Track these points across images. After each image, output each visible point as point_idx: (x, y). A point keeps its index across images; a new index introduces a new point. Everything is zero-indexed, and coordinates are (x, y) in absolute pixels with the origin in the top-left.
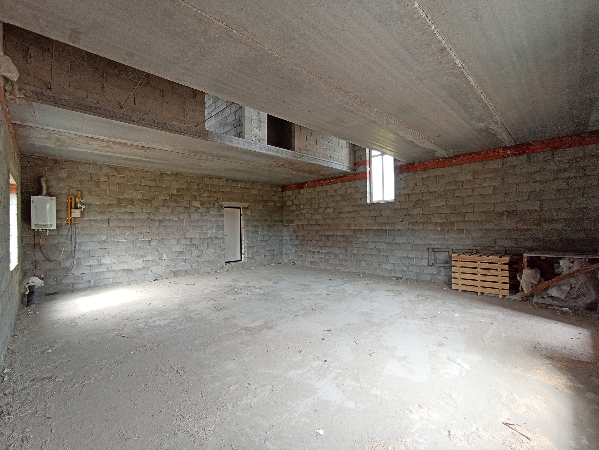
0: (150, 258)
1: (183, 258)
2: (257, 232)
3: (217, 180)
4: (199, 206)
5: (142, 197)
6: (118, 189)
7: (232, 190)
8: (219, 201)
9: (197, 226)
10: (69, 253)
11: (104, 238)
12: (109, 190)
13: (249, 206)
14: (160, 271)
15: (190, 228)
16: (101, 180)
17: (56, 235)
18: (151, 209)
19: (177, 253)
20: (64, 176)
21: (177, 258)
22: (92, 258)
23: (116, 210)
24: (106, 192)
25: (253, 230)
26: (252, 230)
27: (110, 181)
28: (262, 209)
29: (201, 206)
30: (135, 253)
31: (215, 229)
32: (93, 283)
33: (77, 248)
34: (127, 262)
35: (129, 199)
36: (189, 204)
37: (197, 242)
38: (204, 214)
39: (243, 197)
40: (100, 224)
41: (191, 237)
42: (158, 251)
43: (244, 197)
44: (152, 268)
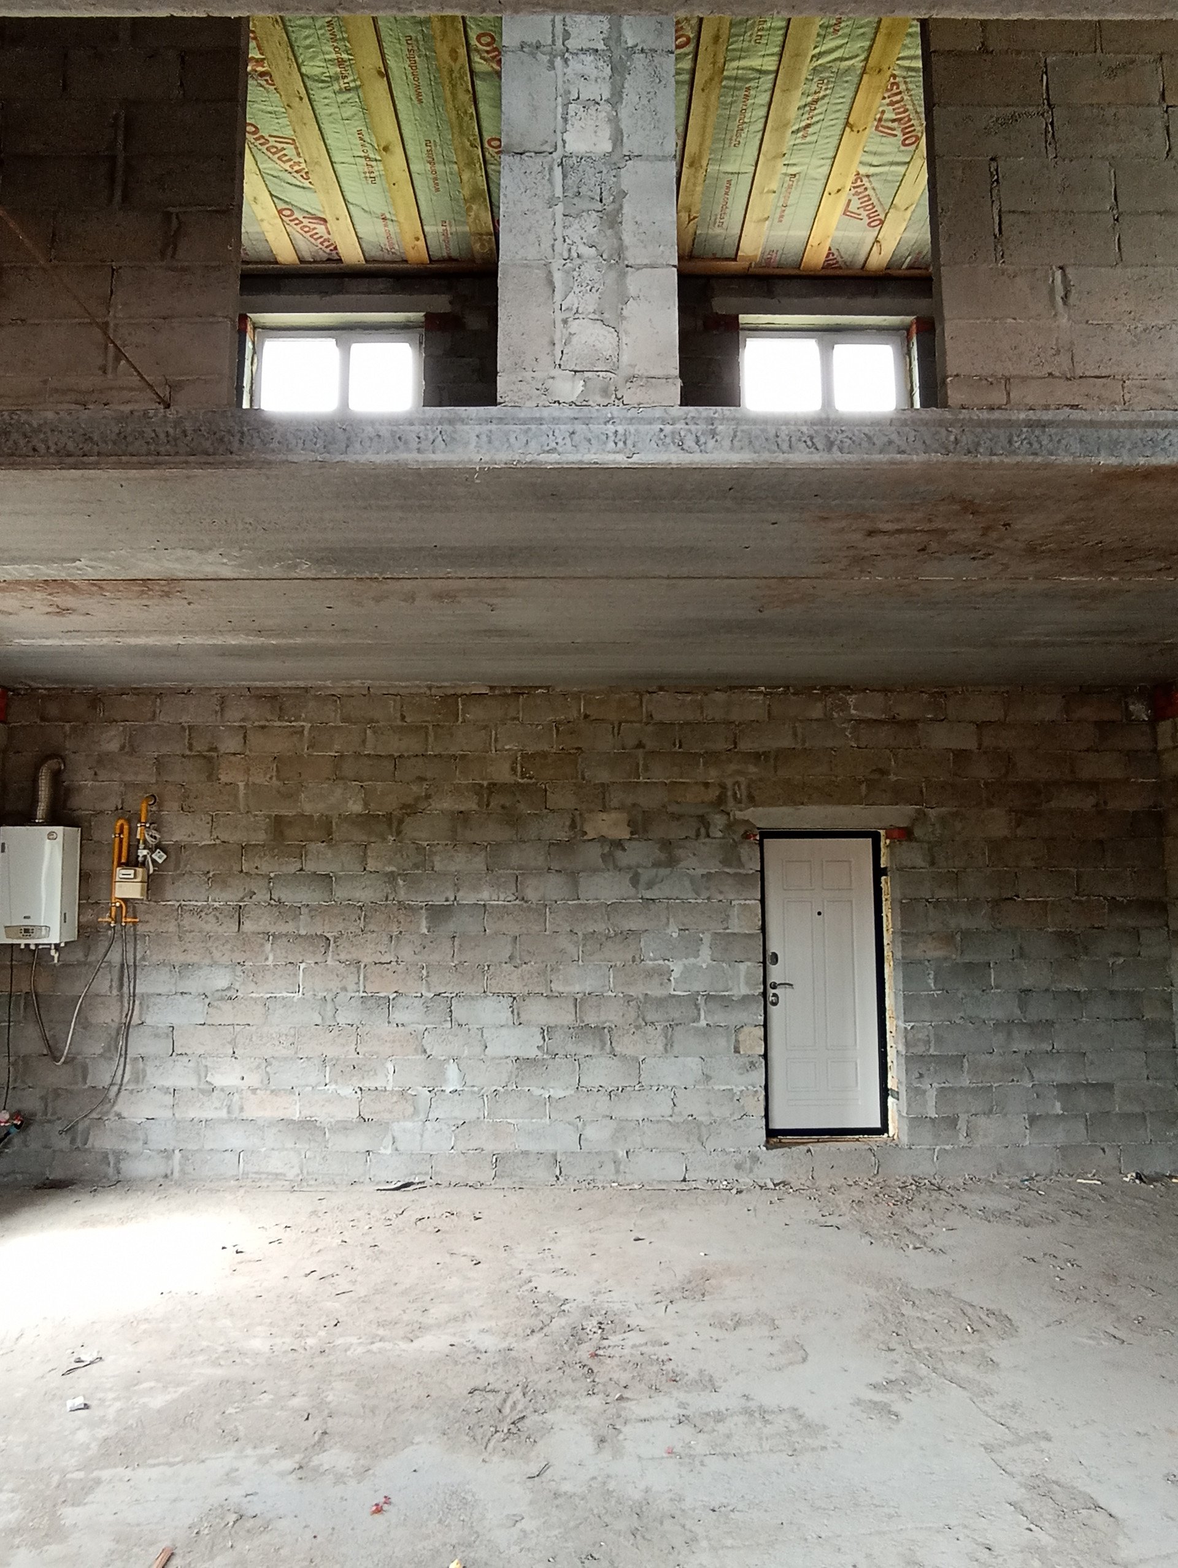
0: (390, 1077)
1: (537, 1092)
2: (974, 971)
3: (720, 697)
4: (624, 833)
5: (366, 805)
6: (278, 779)
7: (804, 741)
8: (731, 802)
9: (608, 937)
10: (114, 1033)
11: (220, 980)
12: (247, 785)
13: (916, 819)
14: (430, 1146)
15: (576, 944)
16: (223, 748)
17: (80, 964)
18: (399, 855)
19: (510, 1066)
20: (114, 746)
21: (510, 1088)
22: (179, 1058)
23: (266, 866)
24: (236, 797)
25: (946, 959)
26: (937, 959)
27: (250, 751)
28: (1005, 832)
29: (632, 833)
30: (331, 1052)
31: (705, 953)
32: (180, 1164)
33: (135, 1020)
34: (296, 1091)
35: (316, 818)
36: (573, 826)
37: (611, 1015)
38: (646, 875)
39: (876, 776)
40: (210, 925)
41: (577, 988)
42: (425, 1051)
43: (883, 772)
44: (395, 1126)
